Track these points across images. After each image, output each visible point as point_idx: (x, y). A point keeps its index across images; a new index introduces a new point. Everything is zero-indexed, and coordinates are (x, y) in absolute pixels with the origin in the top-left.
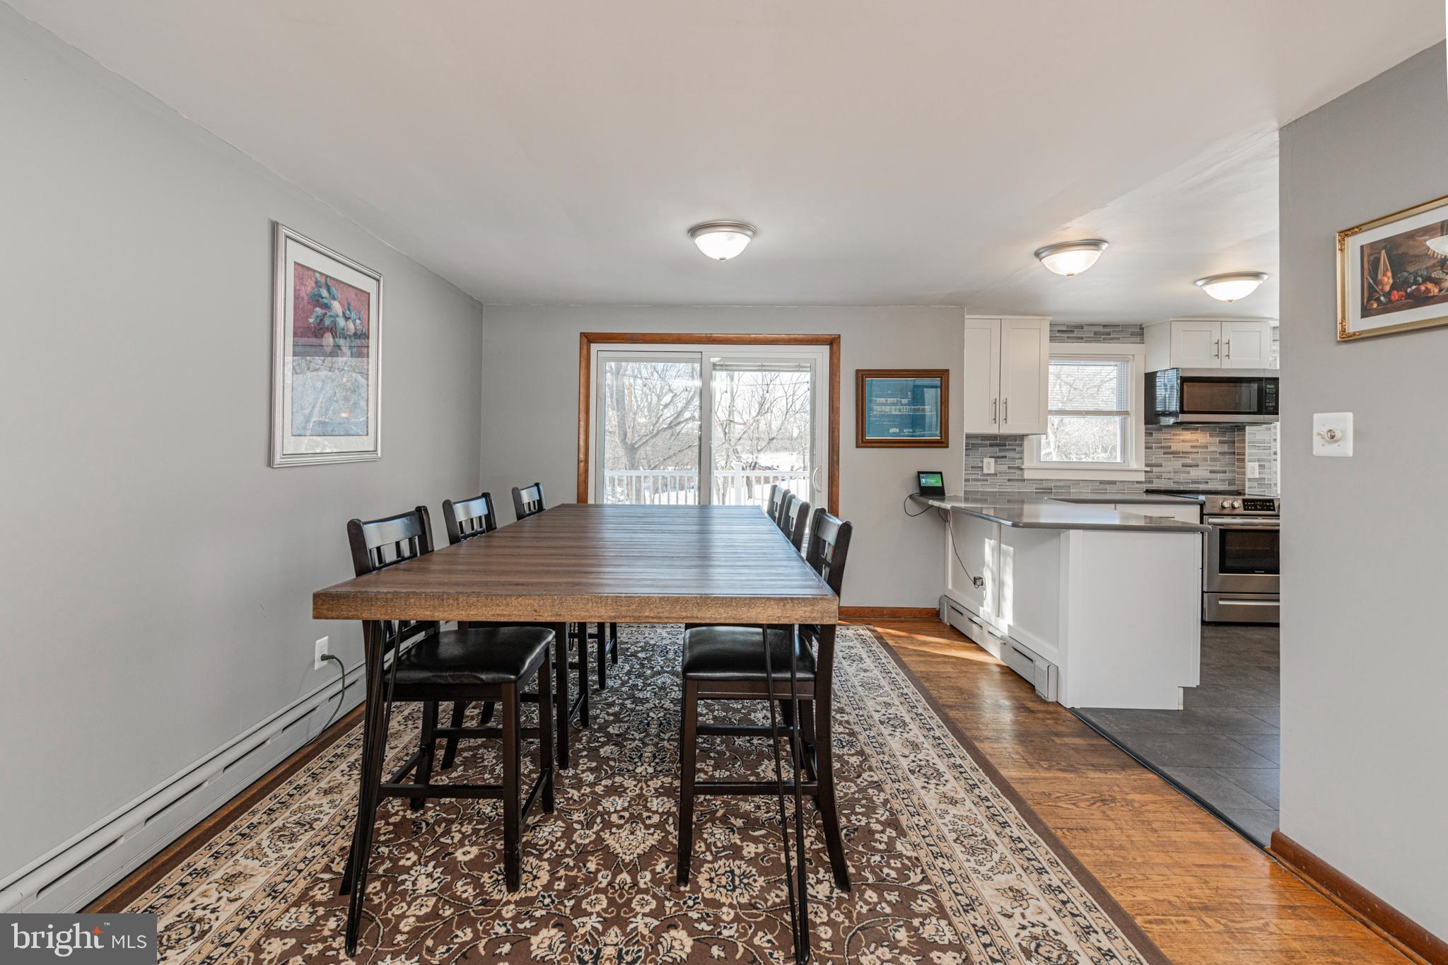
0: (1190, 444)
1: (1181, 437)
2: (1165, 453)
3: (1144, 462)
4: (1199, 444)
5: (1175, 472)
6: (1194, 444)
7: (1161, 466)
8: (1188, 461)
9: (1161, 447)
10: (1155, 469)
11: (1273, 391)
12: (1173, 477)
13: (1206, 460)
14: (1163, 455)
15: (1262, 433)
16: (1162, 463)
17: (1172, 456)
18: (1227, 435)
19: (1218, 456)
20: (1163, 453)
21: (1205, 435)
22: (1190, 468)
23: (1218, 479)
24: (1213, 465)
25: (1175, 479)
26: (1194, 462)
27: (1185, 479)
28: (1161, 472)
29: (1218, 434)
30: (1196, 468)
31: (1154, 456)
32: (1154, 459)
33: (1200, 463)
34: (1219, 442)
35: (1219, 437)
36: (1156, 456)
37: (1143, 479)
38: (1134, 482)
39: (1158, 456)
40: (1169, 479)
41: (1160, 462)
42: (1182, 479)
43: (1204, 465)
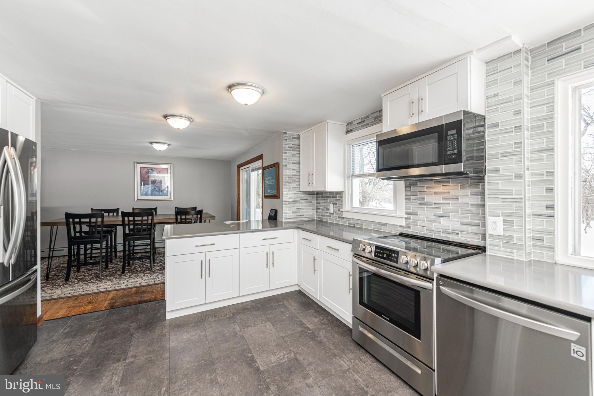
0: (442, 196)
1: (434, 190)
2: (420, 204)
3: (404, 211)
4: (450, 196)
5: (429, 221)
6: (445, 196)
7: (416, 214)
8: (440, 212)
9: (417, 199)
10: (412, 217)
11: (455, 137)
12: (426, 225)
13: (457, 212)
14: (418, 206)
15: (499, 183)
16: (417, 213)
17: (425, 206)
18: (480, 186)
19: (470, 208)
20: (418, 204)
21: (456, 187)
22: (442, 219)
23: (470, 231)
24: (464, 217)
25: (429, 227)
26: (446, 213)
27: (437, 228)
28: (417, 219)
29: (470, 185)
30: (447, 219)
31: (411, 206)
32: (411, 208)
33: (450, 215)
34: (471, 194)
35: (470, 188)
36: (413, 206)
37: (404, 225)
38: (397, 225)
39: (415, 206)
40: (423, 226)
41: (416, 211)
42: (434, 228)
43: (455, 217)
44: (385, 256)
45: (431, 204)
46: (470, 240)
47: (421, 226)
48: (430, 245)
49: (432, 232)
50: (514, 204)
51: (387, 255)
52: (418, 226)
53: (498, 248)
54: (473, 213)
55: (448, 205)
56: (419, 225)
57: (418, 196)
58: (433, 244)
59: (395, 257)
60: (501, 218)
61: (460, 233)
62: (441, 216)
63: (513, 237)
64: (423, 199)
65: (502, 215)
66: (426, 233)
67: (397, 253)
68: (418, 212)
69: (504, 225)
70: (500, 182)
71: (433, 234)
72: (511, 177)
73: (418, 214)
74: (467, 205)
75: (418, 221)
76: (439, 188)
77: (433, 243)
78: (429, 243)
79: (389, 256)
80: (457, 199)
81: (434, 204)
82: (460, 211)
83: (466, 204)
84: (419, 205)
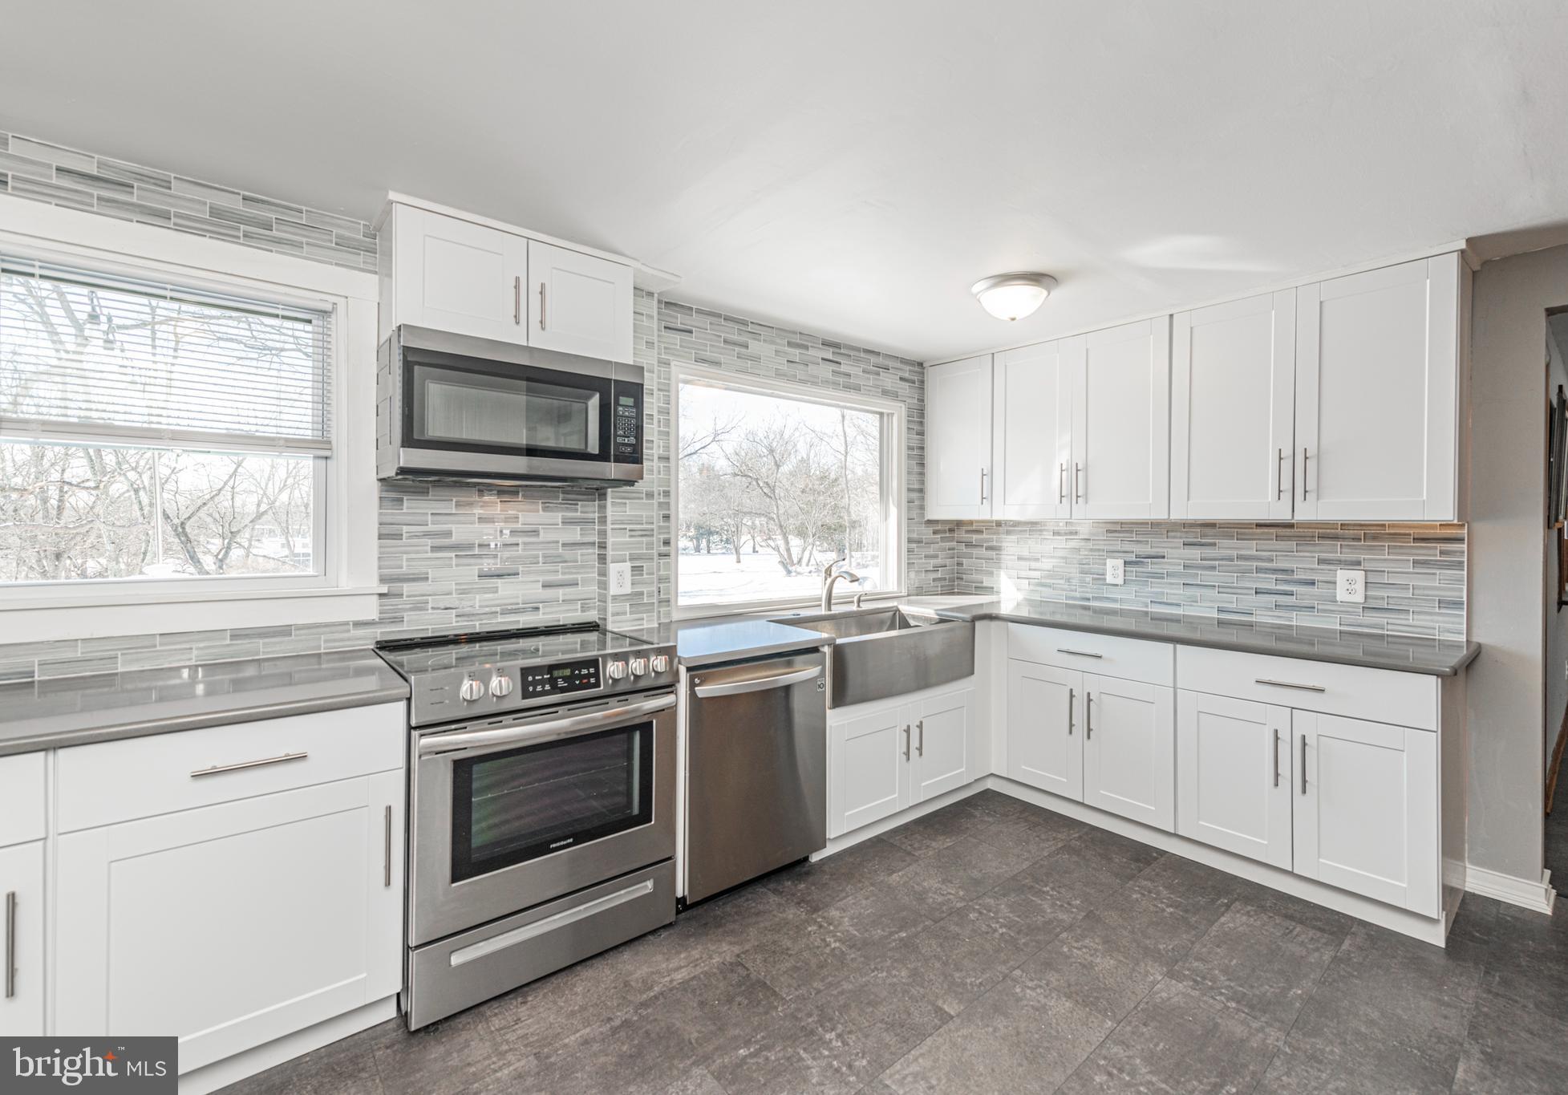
0: (497, 527)
2: (435, 549)
3: (376, 574)
4: (518, 526)
5: (462, 592)
6: (507, 526)
7: (422, 579)
8: (495, 565)
9: (426, 535)
10: (407, 589)
11: (632, 412)
12: (456, 604)
13: (535, 561)
14: (430, 555)
15: (625, 504)
16: (427, 574)
17: (453, 555)
18: (579, 507)
19: (560, 551)
20: (429, 548)
21: (533, 507)
22: (499, 582)
23: (561, 599)
24: (549, 571)
25: (463, 608)
26: (509, 566)
27: (487, 606)
28: (424, 593)
29: (561, 504)
30: (512, 579)
31: (405, 556)
32: (405, 564)
33: (521, 569)
34: (563, 522)
35: (563, 510)
36: (410, 556)
37: (374, 615)
38: (347, 623)
39: (414, 556)
40: (446, 609)
41: (424, 570)
42: (480, 607)
43: (529, 573)
44: (561, 683)
45: (470, 546)
46: (561, 616)
47: (438, 608)
48: (466, 655)
49: (473, 618)
50: (644, 539)
51: (564, 678)
52: (430, 611)
53: (623, 617)
54: (566, 562)
55: (515, 548)
56: (432, 608)
57: (431, 527)
58: (477, 648)
59: (589, 676)
60: (628, 565)
61: (541, 605)
62: (498, 576)
63: (642, 593)
64: (449, 534)
65: (630, 560)
66: (454, 624)
67: (593, 663)
68: (430, 571)
69: (632, 575)
70: (627, 501)
71: (477, 623)
72: (641, 495)
73: (430, 576)
74: (555, 545)
75: (430, 598)
76: (494, 506)
77: (478, 645)
78: (465, 649)
79: (553, 681)
80: (535, 533)
81: (480, 545)
82: (541, 559)
83: (553, 542)
84: (432, 551)
